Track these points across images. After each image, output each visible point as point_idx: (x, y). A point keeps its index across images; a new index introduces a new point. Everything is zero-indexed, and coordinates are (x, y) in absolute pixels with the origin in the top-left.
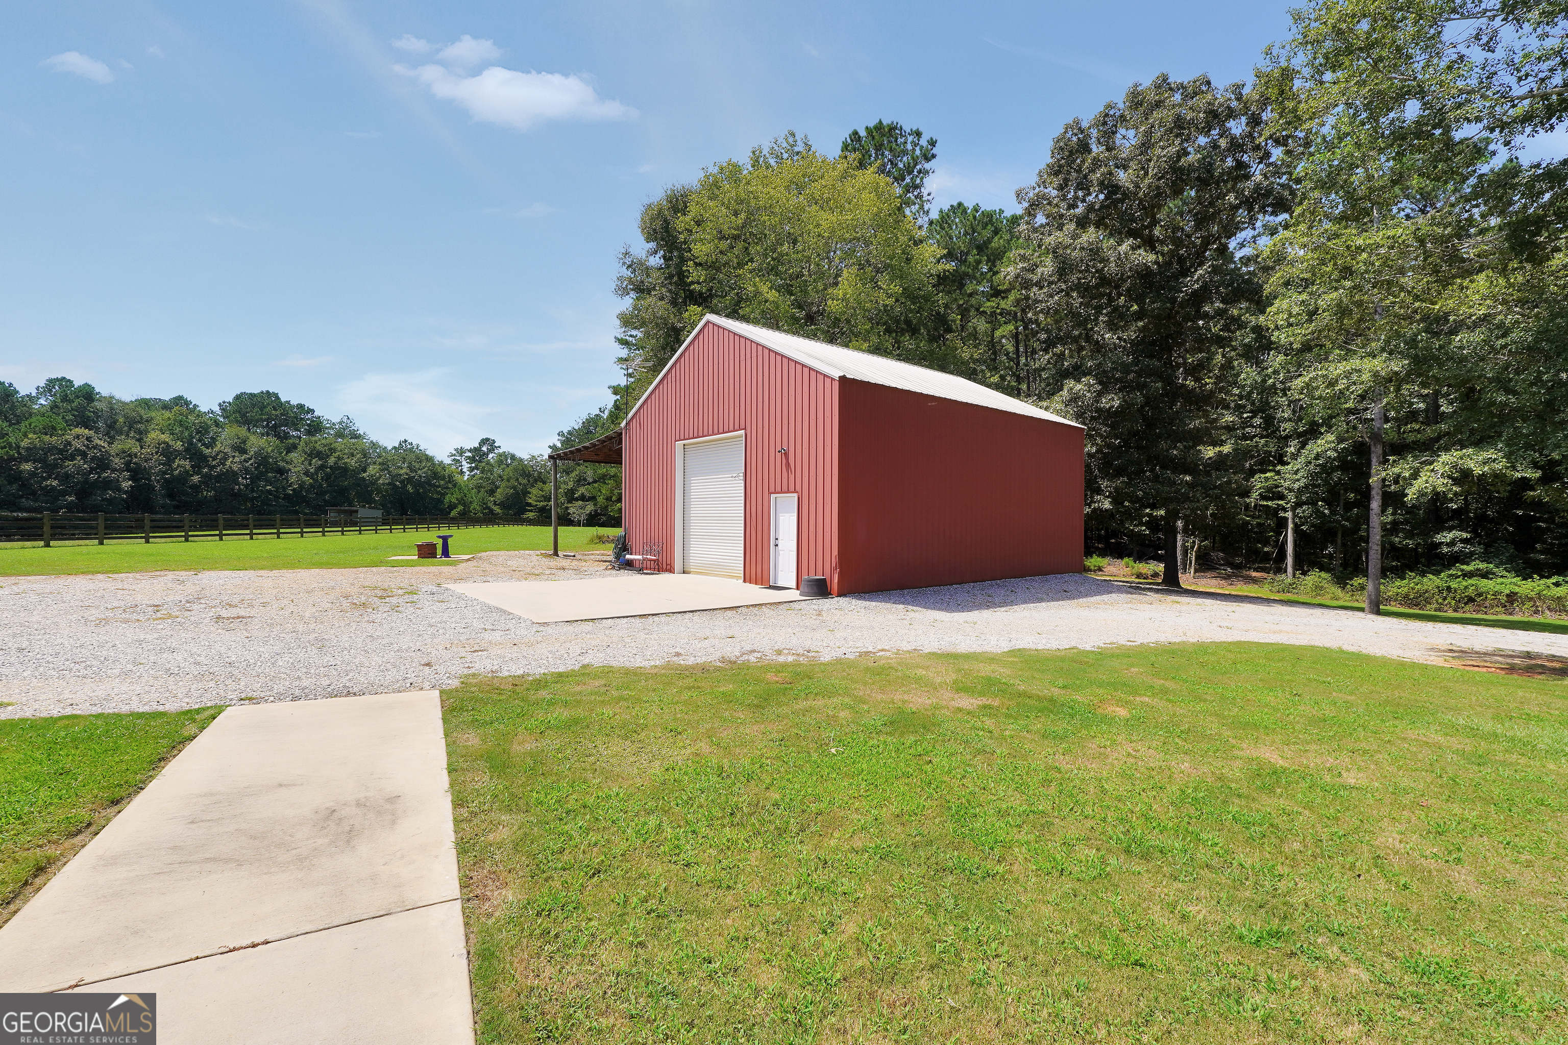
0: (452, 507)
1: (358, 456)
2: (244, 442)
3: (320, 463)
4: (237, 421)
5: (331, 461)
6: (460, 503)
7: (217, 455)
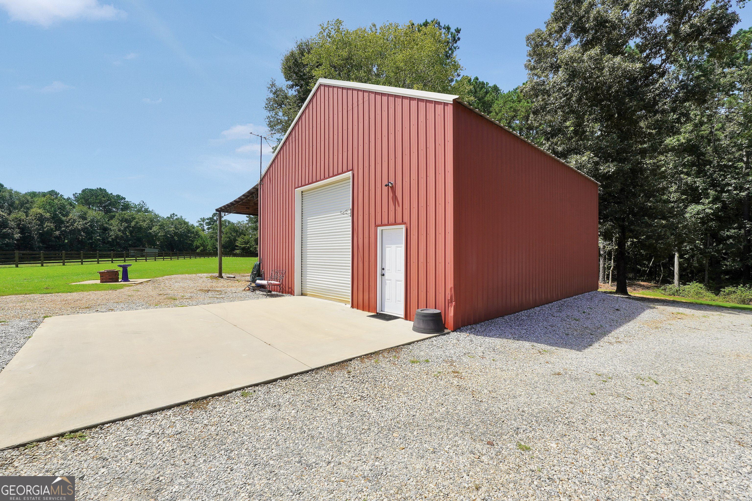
0: (197, 247)
1: (147, 221)
2: (85, 214)
3: (126, 225)
4: (82, 203)
5: (133, 224)
6: (201, 245)
7: (70, 220)
